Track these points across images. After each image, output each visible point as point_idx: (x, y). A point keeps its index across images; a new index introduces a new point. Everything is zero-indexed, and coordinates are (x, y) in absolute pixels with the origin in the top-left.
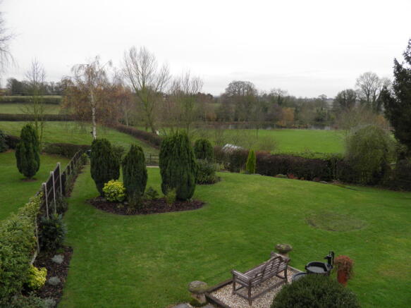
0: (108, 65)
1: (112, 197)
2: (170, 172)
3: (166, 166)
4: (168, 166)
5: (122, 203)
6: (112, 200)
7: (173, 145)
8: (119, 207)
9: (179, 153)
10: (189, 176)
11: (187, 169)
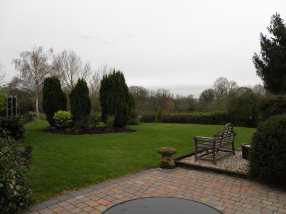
0: (49, 52)
1: (61, 124)
2: (110, 102)
3: (106, 98)
4: (108, 97)
5: (71, 127)
6: (61, 126)
7: (111, 82)
8: (67, 130)
9: (117, 86)
10: (125, 105)
11: (123, 100)
